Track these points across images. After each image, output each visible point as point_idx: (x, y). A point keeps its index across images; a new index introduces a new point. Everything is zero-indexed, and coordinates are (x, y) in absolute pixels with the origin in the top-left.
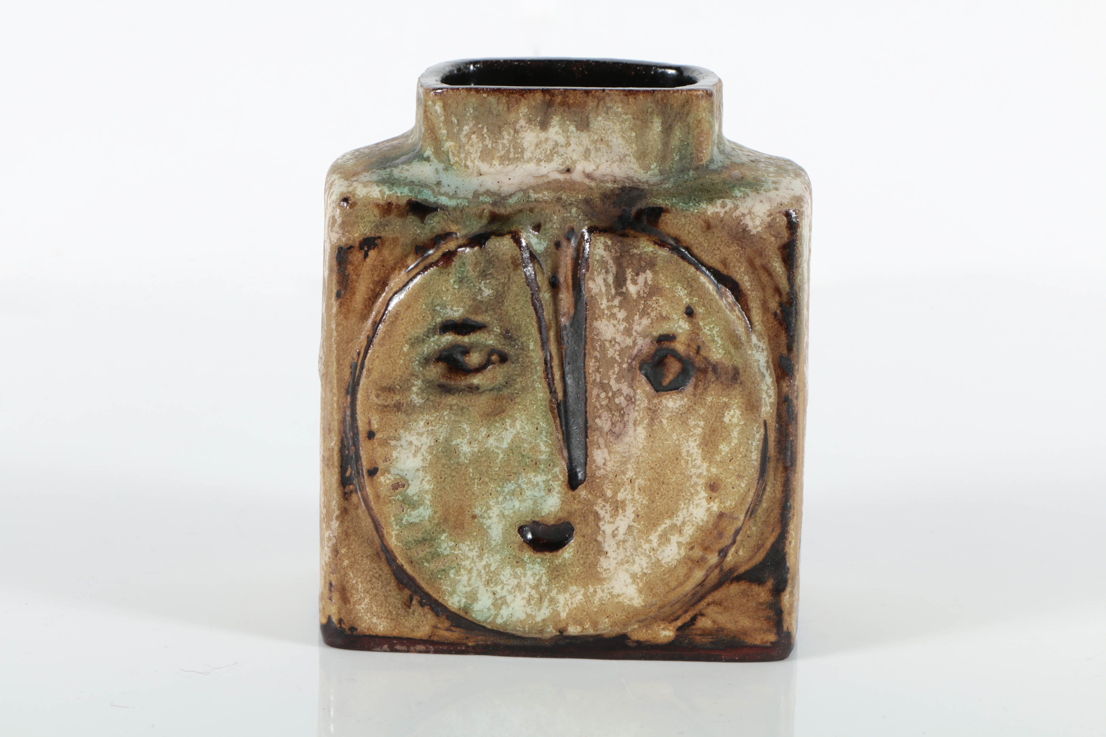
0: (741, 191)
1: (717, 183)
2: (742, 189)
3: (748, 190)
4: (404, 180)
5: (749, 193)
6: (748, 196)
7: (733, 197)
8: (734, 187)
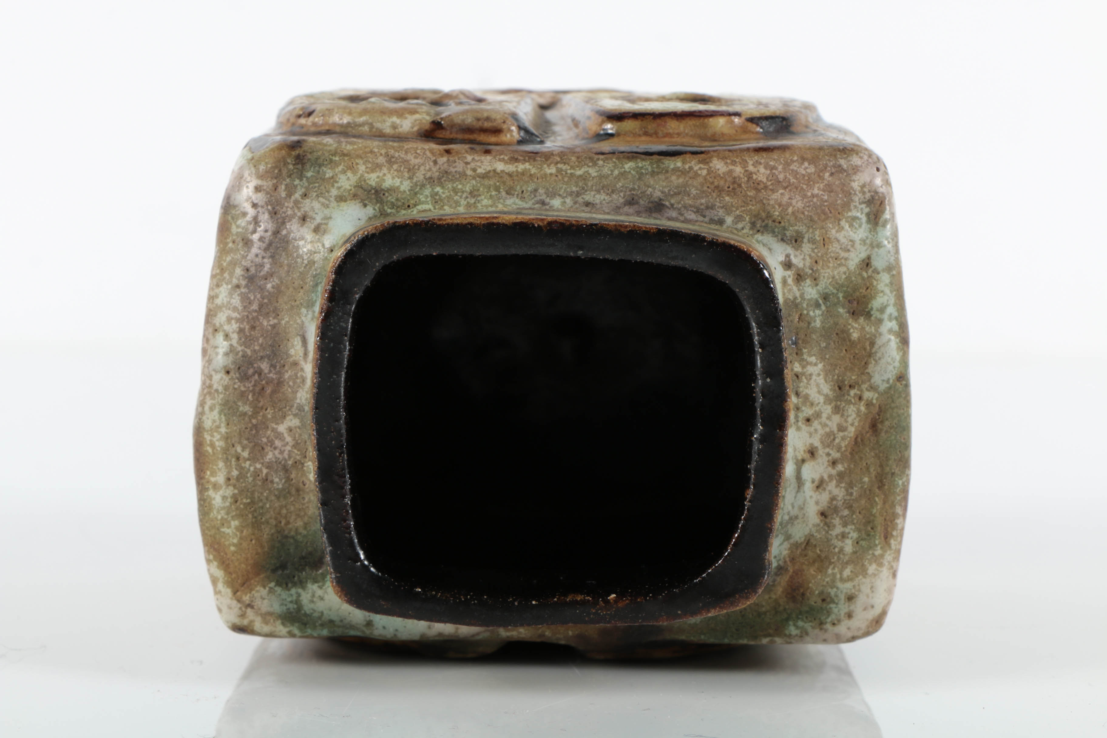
0: (797, 627)
1: (765, 613)
2: (800, 623)
3: (808, 626)
4: (320, 618)
5: (809, 629)
6: (807, 634)
7: (785, 635)
8: (787, 620)
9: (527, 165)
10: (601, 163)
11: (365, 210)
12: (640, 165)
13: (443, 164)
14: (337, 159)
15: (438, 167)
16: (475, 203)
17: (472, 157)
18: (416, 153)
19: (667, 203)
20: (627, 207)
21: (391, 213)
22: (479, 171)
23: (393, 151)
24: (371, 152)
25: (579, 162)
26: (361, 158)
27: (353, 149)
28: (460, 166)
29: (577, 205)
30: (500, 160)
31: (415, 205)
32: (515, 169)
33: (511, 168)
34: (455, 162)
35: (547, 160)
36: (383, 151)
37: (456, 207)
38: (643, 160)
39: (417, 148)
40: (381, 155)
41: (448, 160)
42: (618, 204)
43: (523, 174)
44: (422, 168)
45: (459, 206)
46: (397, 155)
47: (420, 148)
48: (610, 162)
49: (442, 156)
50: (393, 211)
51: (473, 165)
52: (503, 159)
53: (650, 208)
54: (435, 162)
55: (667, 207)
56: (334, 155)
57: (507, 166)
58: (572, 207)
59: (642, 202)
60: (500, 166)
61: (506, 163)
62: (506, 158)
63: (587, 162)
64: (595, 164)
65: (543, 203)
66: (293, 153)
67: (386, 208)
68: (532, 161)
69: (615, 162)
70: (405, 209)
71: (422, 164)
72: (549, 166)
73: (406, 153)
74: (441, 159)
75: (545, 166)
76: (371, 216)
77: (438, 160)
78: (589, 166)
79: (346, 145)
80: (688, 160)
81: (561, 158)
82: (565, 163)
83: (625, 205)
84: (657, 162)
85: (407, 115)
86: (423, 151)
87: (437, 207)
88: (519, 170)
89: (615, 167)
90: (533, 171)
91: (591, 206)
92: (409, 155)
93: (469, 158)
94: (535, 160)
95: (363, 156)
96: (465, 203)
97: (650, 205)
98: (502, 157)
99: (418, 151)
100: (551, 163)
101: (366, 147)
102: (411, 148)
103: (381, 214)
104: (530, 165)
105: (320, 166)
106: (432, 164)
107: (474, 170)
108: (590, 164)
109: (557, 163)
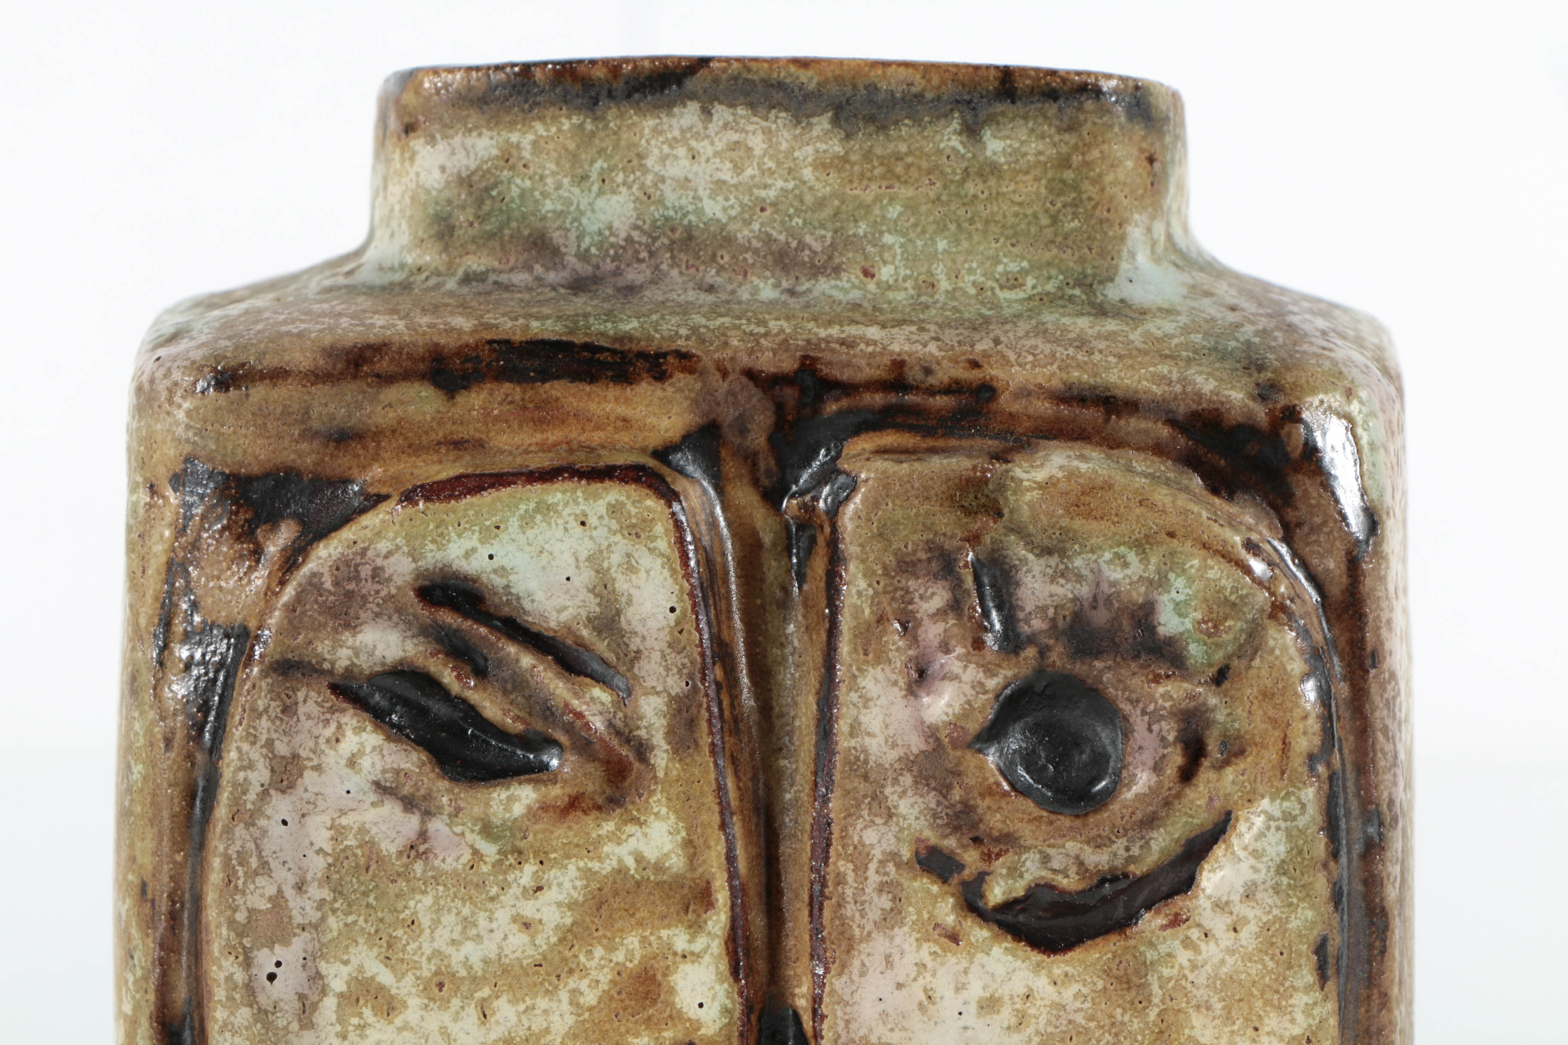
9: (823, 333)
10: (683, 331)
11: (1123, 296)
12: (609, 325)
13: (982, 338)
14: (1184, 354)
15: (992, 335)
16: (919, 296)
17: (927, 350)
18: (1034, 355)
19: (562, 291)
20: (638, 283)
21: (1074, 287)
22: (914, 328)
23: (1079, 357)
24: (1120, 357)
25: (724, 335)
26: (1139, 350)
27: (1155, 365)
28: (950, 336)
29: (730, 287)
30: (875, 343)
31: (1030, 298)
32: (846, 328)
33: (853, 330)
34: (959, 342)
35: (786, 340)
36: (1097, 357)
37: (954, 289)
38: (603, 334)
39: (1034, 366)
40: (1101, 351)
41: (972, 346)
42: (653, 287)
43: (830, 323)
44: (1021, 333)
45: (947, 292)
46: (1071, 351)
47: (1028, 367)
48: (665, 333)
49: (985, 354)
50: (1069, 292)
51: (926, 336)
52: (868, 345)
53: (595, 283)
54: (997, 342)
55: (563, 286)
56: (1189, 360)
57: (860, 332)
58: (739, 286)
59: (610, 291)
60: (873, 332)
61: (862, 338)
62: (862, 346)
63: (710, 334)
64: (694, 329)
65: (792, 292)
66: (1269, 375)
67: (1084, 297)
68: (814, 341)
69: (656, 331)
70: (1048, 294)
71: (1020, 338)
72: (782, 331)
73: (1053, 355)
74: (986, 347)
75: (788, 331)
76: (1110, 285)
77: (992, 345)
78: (705, 327)
79: (1170, 372)
80: (518, 331)
81: (758, 343)
82: (751, 334)
83: (641, 286)
84: (578, 328)
85: (1060, 475)
86: (1021, 360)
87: (989, 293)
88: (837, 327)
89: (656, 326)
90: (811, 325)
91: (705, 286)
92: (1047, 351)
93: (932, 348)
94: (808, 341)
95: (1135, 352)
96: (936, 297)
97: (594, 288)
98: (870, 349)
99: (1030, 358)
100: (778, 334)
101: (1132, 367)
102: (1045, 366)
103: (1091, 286)
104: (816, 334)
105: (1215, 349)
106: (1003, 339)
107: (922, 329)
108: (702, 330)
109: (766, 335)
